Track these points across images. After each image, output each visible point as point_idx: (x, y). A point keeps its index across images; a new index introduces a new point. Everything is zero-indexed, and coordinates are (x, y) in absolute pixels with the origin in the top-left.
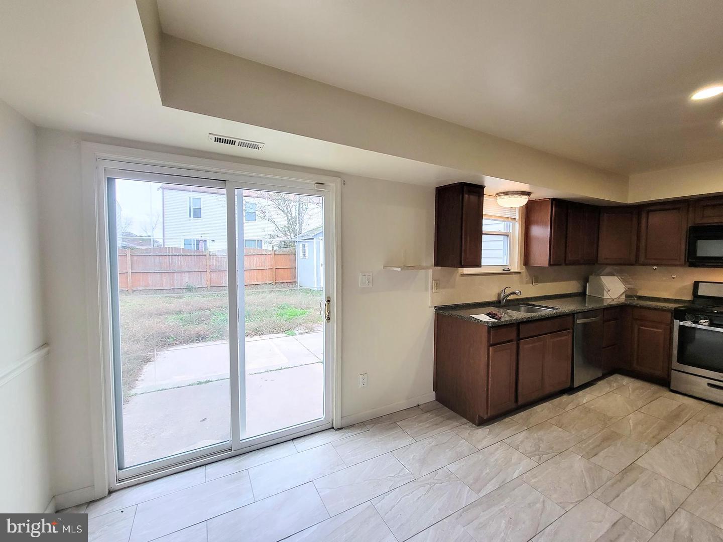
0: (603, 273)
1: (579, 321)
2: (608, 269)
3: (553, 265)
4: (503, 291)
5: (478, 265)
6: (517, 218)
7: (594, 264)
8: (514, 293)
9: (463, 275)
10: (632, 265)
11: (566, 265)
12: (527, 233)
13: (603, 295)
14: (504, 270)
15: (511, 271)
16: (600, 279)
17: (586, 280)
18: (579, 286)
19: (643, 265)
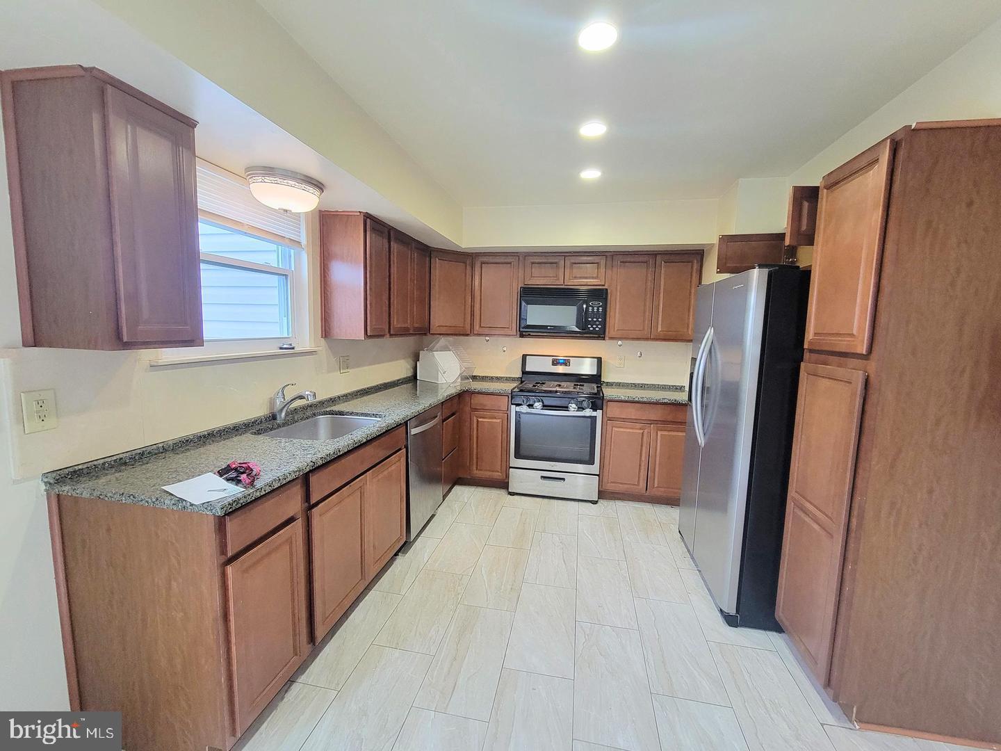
0: (436, 348)
1: (414, 431)
2: (443, 341)
3: (371, 337)
4: (280, 394)
5: (194, 339)
6: (304, 242)
7: (425, 334)
8: (301, 397)
9: (154, 367)
10: (467, 335)
11: (391, 335)
12: (325, 277)
13: (438, 380)
14: (281, 348)
15: (298, 349)
16: (434, 356)
17: (416, 358)
18: (409, 367)
19: (479, 335)
